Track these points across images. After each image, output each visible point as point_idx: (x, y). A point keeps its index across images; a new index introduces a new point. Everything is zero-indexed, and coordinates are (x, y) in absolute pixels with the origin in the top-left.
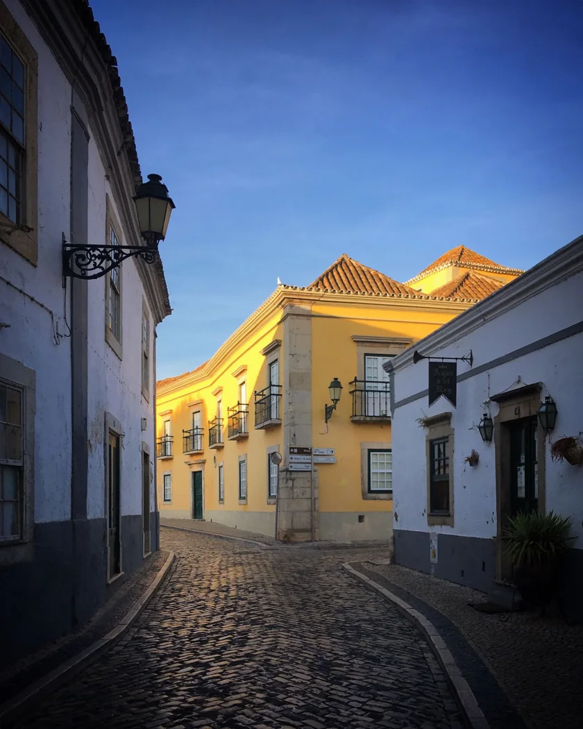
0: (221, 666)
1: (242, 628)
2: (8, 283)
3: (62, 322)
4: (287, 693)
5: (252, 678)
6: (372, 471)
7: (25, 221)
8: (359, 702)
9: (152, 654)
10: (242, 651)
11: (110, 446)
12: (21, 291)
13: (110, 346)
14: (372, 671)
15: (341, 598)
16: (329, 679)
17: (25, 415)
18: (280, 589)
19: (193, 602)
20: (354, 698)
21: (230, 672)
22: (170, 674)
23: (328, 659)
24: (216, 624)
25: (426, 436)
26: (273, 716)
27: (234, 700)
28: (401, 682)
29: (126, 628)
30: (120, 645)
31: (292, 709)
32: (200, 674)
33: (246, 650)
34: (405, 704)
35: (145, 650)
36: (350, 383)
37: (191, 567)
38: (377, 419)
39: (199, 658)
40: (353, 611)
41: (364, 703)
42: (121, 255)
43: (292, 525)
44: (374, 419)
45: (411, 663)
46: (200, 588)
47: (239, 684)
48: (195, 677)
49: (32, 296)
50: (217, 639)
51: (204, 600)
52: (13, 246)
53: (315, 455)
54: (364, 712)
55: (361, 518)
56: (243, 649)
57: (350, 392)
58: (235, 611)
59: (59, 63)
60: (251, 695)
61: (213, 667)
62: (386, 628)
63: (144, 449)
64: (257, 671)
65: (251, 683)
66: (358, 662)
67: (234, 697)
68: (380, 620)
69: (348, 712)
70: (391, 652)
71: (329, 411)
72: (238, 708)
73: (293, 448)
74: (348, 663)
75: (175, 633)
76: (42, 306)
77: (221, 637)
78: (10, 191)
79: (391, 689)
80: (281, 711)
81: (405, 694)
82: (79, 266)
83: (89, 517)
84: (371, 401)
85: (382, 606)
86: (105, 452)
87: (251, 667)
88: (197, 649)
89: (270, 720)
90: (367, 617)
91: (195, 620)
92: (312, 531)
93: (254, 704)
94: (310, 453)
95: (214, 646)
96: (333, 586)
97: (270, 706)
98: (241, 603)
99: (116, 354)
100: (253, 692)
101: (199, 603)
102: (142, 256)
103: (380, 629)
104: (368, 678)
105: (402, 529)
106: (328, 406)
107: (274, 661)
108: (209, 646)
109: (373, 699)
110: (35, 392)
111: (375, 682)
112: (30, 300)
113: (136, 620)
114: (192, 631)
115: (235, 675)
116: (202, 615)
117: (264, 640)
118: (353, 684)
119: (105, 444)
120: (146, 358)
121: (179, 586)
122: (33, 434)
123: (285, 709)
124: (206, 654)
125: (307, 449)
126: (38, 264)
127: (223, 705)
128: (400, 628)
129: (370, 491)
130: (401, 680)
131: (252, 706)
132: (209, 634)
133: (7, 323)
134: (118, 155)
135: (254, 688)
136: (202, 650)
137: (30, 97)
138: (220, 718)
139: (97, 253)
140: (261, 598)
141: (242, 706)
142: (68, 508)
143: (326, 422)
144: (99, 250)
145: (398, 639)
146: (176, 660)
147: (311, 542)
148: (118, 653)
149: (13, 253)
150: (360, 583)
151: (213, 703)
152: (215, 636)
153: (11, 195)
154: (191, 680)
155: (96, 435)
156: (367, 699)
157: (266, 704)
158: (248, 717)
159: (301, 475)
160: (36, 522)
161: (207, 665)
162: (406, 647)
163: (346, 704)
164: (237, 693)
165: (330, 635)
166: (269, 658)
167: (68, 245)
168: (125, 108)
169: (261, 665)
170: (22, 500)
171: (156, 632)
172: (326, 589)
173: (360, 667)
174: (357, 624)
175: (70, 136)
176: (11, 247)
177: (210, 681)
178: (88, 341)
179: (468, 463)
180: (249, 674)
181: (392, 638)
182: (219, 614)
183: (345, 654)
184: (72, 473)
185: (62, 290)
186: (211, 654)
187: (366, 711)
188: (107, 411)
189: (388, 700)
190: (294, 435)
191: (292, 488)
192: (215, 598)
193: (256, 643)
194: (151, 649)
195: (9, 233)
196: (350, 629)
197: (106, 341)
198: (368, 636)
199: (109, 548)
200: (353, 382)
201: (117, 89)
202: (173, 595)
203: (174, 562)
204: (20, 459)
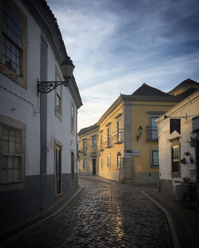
0: (88, 226)
1: (100, 213)
2: (16, 95)
3: (37, 108)
4: (109, 237)
5: (98, 231)
6: (154, 158)
7: (23, 74)
8: (135, 241)
9: (66, 221)
10: (97, 221)
11: (57, 150)
12: (21, 98)
13: (57, 116)
14: (143, 230)
15: (138, 203)
16: (126, 232)
17: (22, 139)
18: (117, 199)
19: (85, 204)
20: (133, 239)
21: (91, 229)
22: (70, 229)
23: (128, 225)
24: (91, 211)
25: (171, 146)
26: (102, 245)
27: (89, 239)
28: (153, 234)
29: (59, 212)
30: (56, 218)
31: (109, 243)
32: (80, 229)
33: (99, 221)
34: (152, 242)
35: (64, 220)
36: (146, 128)
37: (88, 191)
38: (156, 140)
39: (82, 223)
40: (141, 208)
41: (137, 242)
42: (56, 85)
43: (125, 177)
44: (155, 140)
45: (159, 227)
46: (89, 199)
47: (92, 233)
48: (78, 230)
49: (25, 99)
50: (90, 217)
51: (89, 203)
52: (18, 82)
53: (133, 153)
54: (136, 245)
55: (150, 175)
56: (98, 221)
57: (146, 131)
58: (99, 207)
59: (36, 21)
60: (96, 237)
61: (85, 227)
62: (152, 214)
63: (72, 151)
64: (101, 229)
65: (97, 233)
66: (138, 226)
67: (90, 238)
68: (151, 211)
69: (130, 245)
70: (151, 223)
71: (138, 138)
72: (90, 242)
73: (125, 150)
74: (135, 227)
75: (76, 214)
76: (29, 102)
77: (91, 216)
78: (17, 64)
79: (149, 237)
80: (105, 244)
81: (153, 239)
82: (43, 89)
83: (47, 174)
84: (153, 134)
85: (152, 206)
86: (55, 152)
87: (99, 227)
88: (82, 220)
89: (100, 247)
90: (146, 210)
91: (84, 210)
92: (132, 179)
93: (96, 240)
94: (131, 152)
95: (88, 219)
96: (136, 199)
97: (102, 241)
98: (102, 204)
99: (60, 119)
100: (97, 236)
101: (87, 204)
102: (64, 85)
103: (150, 214)
104: (141, 232)
105: (163, 179)
106: (138, 136)
107: (107, 225)
108: (86, 219)
109: (141, 240)
110: (26, 132)
111: (143, 234)
112: (24, 101)
113: (64, 209)
114: (82, 214)
115: (92, 230)
116: (87, 208)
117: (106, 218)
118: (135, 234)
119: (55, 149)
120: (73, 120)
121: (82, 198)
122: (25, 146)
123: (107, 243)
124: (84, 222)
125: (130, 151)
126: (27, 88)
127: (85, 241)
128: (157, 214)
129: (153, 165)
130: (153, 233)
131: (95, 241)
132: (87, 215)
133: (15, 108)
134: (59, 52)
135: (98, 235)
136: (83, 221)
137: (24, 32)
138: (82, 245)
139: (49, 84)
140: (109, 202)
141: (92, 241)
142: (39, 171)
143: (137, 141)
144: (49, 83)
145: (156, 218)
146: (73, 224)
147: (132, 183)
148: (55, 221)
149: (18, 85)
150: (146, 198)
151: (82, 240)
152: (89, 215)
153: (17, 65)
154: (77, 231)
155: (51, 146)
156: (138, 240)
157: (101, 241)
158: (93, 245)
159: (128, 160)
160: (26, 175)
161: (84, 226)
162: (158, 221)
163: (130, 242)
164: (91, 236)
165: (130, 216)
166: (106, 224)
167: (39, 82)
168: (61, 36)
169: (102, 227)
170: (21, 168)
171: (69, 214)
172: (134, 200)
173: (139, 228)
174: (141, 212)
175: (40, 45)
176: (17, 83)
177: (83, 232)
178: (47, 114)
179: (185, 155)
180: (97, 230)
181: (154, 218)
182: (93, 208)
183: (134, 223)
184: (41, 159)
185: (37, 97)
186: (86, 222)
187: (137, 244)
188: (55, 138)
189: (146, 241)
190: (126, 146)
191: (125, 164)
192: (93, 202)
193: (103, 218)
194: (66, 220)
195: (16, 78)
196: (138, 214)
197: (55, 114)
198: (145, 217)
199: (56, 185)
200: (147, 127)
201: (57, 29)
202: (79, 201)
203: (82, 190)
204: (20, 154)
